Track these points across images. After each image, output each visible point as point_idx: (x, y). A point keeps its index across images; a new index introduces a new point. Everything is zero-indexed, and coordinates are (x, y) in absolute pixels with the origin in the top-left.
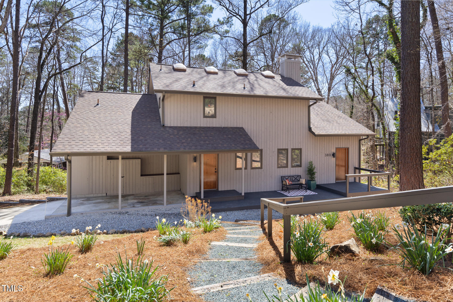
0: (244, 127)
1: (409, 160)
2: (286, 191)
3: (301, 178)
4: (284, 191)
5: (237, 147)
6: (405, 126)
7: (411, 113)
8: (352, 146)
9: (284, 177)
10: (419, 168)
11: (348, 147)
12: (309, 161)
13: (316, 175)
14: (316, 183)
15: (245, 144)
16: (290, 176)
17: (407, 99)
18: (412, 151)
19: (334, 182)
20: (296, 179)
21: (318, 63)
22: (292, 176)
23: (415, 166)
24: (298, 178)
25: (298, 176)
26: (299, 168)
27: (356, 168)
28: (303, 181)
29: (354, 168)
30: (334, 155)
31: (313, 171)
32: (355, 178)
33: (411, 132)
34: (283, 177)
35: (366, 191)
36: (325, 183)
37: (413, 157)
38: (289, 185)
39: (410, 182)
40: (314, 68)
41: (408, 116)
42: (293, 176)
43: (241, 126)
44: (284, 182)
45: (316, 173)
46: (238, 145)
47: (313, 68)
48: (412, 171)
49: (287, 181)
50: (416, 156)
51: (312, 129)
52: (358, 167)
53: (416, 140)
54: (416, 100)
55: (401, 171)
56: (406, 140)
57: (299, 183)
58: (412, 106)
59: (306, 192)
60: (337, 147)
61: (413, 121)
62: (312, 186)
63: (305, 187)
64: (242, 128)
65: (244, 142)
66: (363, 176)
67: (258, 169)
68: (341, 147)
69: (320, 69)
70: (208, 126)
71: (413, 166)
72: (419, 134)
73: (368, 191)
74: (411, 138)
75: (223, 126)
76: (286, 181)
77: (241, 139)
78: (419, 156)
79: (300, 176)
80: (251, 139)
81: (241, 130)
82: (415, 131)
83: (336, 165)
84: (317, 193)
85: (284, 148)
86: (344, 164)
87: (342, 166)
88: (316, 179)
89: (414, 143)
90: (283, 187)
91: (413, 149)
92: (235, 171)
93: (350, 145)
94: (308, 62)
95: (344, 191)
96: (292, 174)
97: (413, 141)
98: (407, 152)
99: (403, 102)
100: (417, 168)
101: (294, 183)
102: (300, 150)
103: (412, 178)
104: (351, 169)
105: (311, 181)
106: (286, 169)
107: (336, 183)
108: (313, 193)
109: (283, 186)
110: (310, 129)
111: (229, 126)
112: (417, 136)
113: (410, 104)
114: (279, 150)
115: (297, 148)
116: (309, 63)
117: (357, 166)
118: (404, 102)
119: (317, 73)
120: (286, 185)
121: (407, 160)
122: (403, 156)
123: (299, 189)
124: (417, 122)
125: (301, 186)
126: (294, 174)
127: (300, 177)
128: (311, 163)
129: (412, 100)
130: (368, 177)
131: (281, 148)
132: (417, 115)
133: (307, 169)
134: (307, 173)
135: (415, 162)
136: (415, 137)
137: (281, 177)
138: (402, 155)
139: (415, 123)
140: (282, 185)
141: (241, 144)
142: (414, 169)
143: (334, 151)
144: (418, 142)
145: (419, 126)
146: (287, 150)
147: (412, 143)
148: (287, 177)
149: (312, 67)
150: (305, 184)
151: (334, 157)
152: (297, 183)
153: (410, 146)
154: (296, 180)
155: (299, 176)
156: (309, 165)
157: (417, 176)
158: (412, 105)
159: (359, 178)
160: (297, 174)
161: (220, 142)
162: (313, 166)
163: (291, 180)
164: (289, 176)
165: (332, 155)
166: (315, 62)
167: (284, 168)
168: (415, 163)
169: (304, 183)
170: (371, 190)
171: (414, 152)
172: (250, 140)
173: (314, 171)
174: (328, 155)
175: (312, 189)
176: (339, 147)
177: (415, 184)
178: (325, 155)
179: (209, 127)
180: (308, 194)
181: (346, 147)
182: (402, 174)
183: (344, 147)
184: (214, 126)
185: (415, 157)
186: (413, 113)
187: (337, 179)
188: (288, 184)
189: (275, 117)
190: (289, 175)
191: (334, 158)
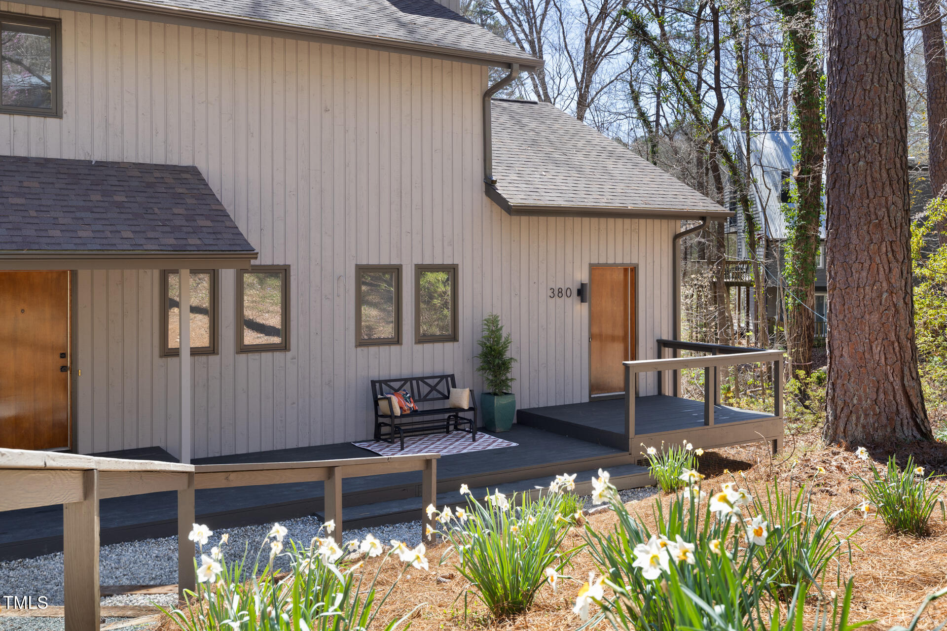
0: (202, 167)
1: (864, 274)
2: (392, 442)
3: (454, 386)
4: (385, 440)
5: (142, 241)
6: (848, 133)
7: (868, 77)
8: (649, 260)
9: (386, 382)
10: (901, 304)
11: (634, 261)
12: (486, 317)
13: (515, 371)
14: (513, 404)
15: (190, 229)
16: (411, 380)
17: (855, 20)
18: (876, 237)
19: (586, 399)
20: (433, 388)
21: (544, 15)
22: (418, 379)
23: (885, 295)
24: (442, 387)
25: (443, 377)
26: (449, 345)
27: (662, 344)
28: (462, 398)
29: (656, 344)
30: (581, 293)
31: (500, 354)
32: (660, 373)
33: (869, 158)
34: (380, 382)
35: (700, 424)
36: (552, 403)
37: (878, 260)
38: (402, 416)
39: (870, 365)
40: (531, 29)
41: (859, 90)
42: (422, 379)
43: (186, 162)
44: (383, 405)
45: (513, 364)
46: (151, 234)
47: (527, 31)
48: (875, 317)
49: (395, 400)
50: (890, 255)
51: (498, 185)
52: (671, 338)
53: (888, 189)
54: (889, 21)
55: (835, 322)
56: (852, 191)
57: (447, 404)
58: (872, 49)
59: (474, 440)
60: (594, 261)
61: (876, 108)
62: (497, 416)
63: (470, 421)
64: (193, 171)
65: (184, 223)
66: (687, 364)
67: (269, 354)
68: (611, 261)
69: (551, 34)
70: (21, 152)
71: (880, 296)
72: (898, 165)
73: (706, 423)
74: (869, 180)
75: (98, 156)
76: (389, 400)
77: (176, 211)
78: (900, 257)
79: (452, 377)
80: (224, 211)
81: (184, 176)
82: (884, 151)
83: (591, 337)
84: (514, 444)
85: (385, 261)
86: (619, 332)
87: (613, 339)
88: (515, 387)
89: (883, 202)
90: (378, 426)
91: (879, 225)
92: (159, 361)
93: (642, 254)
94: (514, 10)
95: (618, 429)
96: (418, 371)
97: (879, 194)
98: (855, 240)
99: (839, 32)
100: (895, 306)
101: (427, 406)
102: (452, 271)
103: (877, 349)
104: (646, 344)
105: (495, 394)
106: (394, 348)
107: (593, 401)
108: (500, 443)
109: (381, 420)
110: (490, 185)
111: (131, 156)
112: (893, 172)
113: (864, 37)
114: (362, 271)
115: (438, 261)
116: (516, 14)
117: (667, 336)
118: (844, 32)
119: (541, 47)
120: (392, 416)
121: (856, 276)
122: (841, 259)
123: (448, 432)
124: (890, 112)
125: (456, 417)
126: (428, 371)
127: (450, 380)
128: (493, 326)
129: (874, 21)
130: (707, 370)
131: (373, 261)
132: (891, 87)
133: (479, 350)
134: (479, 363)
135: (888, 280)
136: (885, 175)
137: (373, 383)
138: (837, 255)
139: (883, 117)
140: (377, 415)
141: (167, 229)
142: (882, 308)
143: (582, 276)
144: (895, 198)
145: (898, 129)
146: (396, 270)
147: (875, 201)
148: (396, 385)
149: (526, 26)
150: (470, 409)
151: (582, 301)
152: (438, 405)
153: (868, 214)
154: (435, 394)
155: (446, 377)
156: (486, 333)
157: (893, 338)
158: (872, 43)
159: (675, 373)
160: (439, 370)
161: (61, 221)
162: (504, 333)
163: (413, 395)
164: (406, 380)
165: (575, 292)
166: (534, 13)
167: (387, 347)
168: (885, 284)
169: (466, 406)
170: (717, 421)
171: (883, 240)
172: (220, 215)
173: (507, 355)
174: (560, 291)
175: (498, 430)
176: (603, 261)
177: (886, 375)
178: (550, 293)
179: (25, 160)
180: (480, 448)
181: (627, 261)
182: (835, 333)
183: (619, 261)
184: (53, 154)
185: (885, 261)
186: (876, 76)
187: (593, 388)
188: (398, 412)
189: (346, 131)
190: (406, 373)
191: (585, 306)
